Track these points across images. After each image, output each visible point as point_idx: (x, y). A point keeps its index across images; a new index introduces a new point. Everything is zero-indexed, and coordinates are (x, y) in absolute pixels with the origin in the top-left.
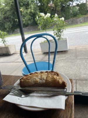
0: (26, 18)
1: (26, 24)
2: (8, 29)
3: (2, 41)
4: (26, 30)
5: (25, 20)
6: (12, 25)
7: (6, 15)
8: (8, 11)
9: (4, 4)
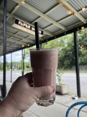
0: (85, 57)
1: (85, 62)
2: (66, 65)
3: (58, 79)
4: (83, 68)
5: (84, 59)
6: (71, 62)
7: (66, 54)
8: (69, 50)
9: (66, 45)
